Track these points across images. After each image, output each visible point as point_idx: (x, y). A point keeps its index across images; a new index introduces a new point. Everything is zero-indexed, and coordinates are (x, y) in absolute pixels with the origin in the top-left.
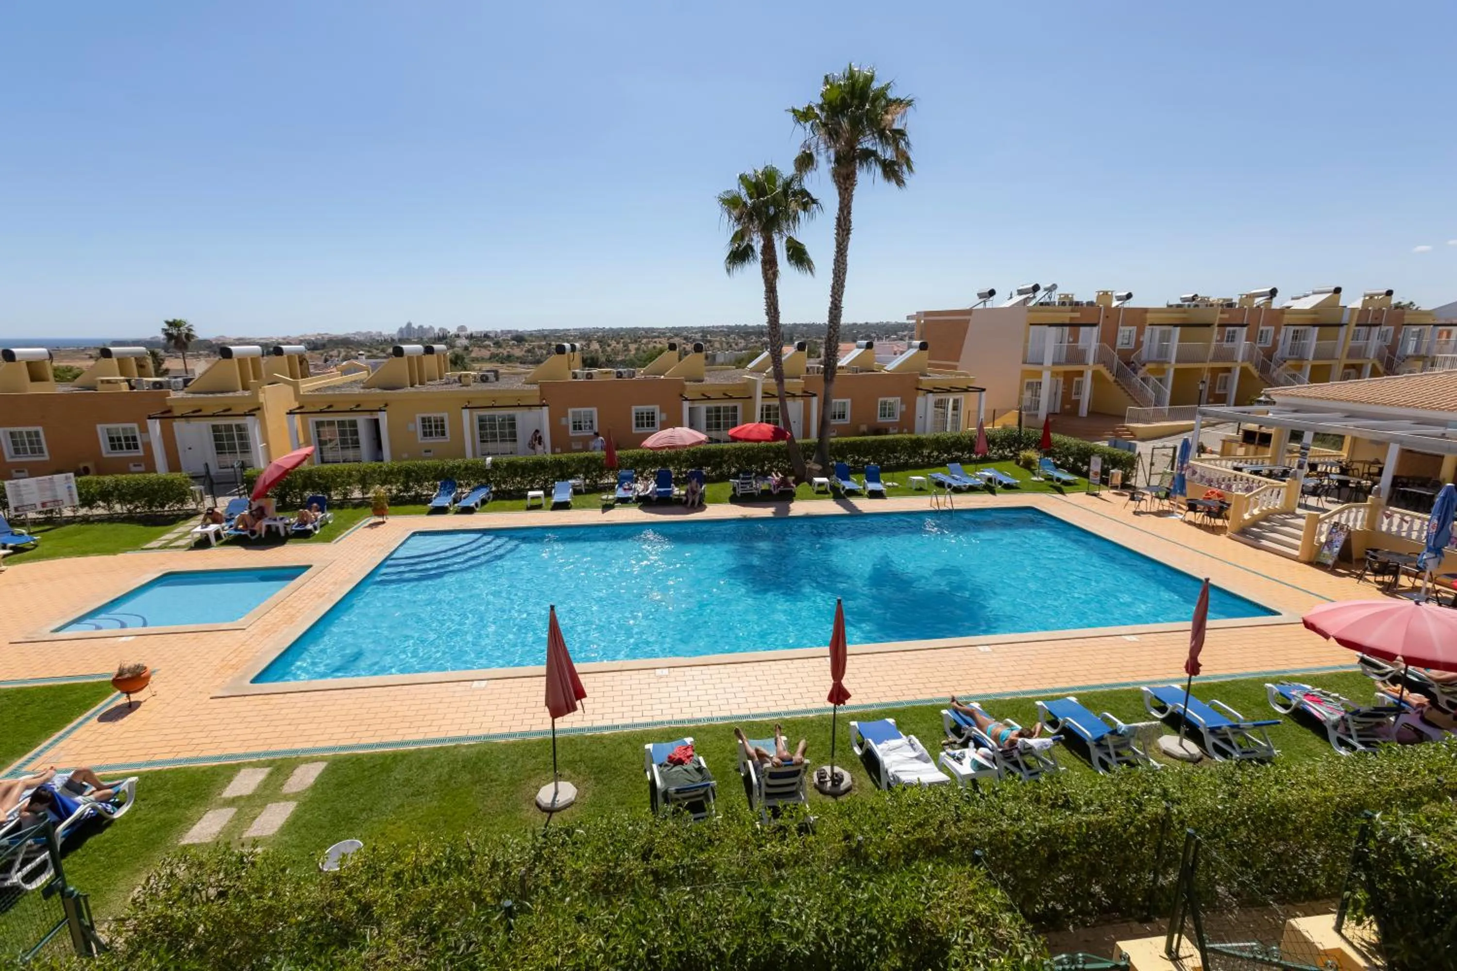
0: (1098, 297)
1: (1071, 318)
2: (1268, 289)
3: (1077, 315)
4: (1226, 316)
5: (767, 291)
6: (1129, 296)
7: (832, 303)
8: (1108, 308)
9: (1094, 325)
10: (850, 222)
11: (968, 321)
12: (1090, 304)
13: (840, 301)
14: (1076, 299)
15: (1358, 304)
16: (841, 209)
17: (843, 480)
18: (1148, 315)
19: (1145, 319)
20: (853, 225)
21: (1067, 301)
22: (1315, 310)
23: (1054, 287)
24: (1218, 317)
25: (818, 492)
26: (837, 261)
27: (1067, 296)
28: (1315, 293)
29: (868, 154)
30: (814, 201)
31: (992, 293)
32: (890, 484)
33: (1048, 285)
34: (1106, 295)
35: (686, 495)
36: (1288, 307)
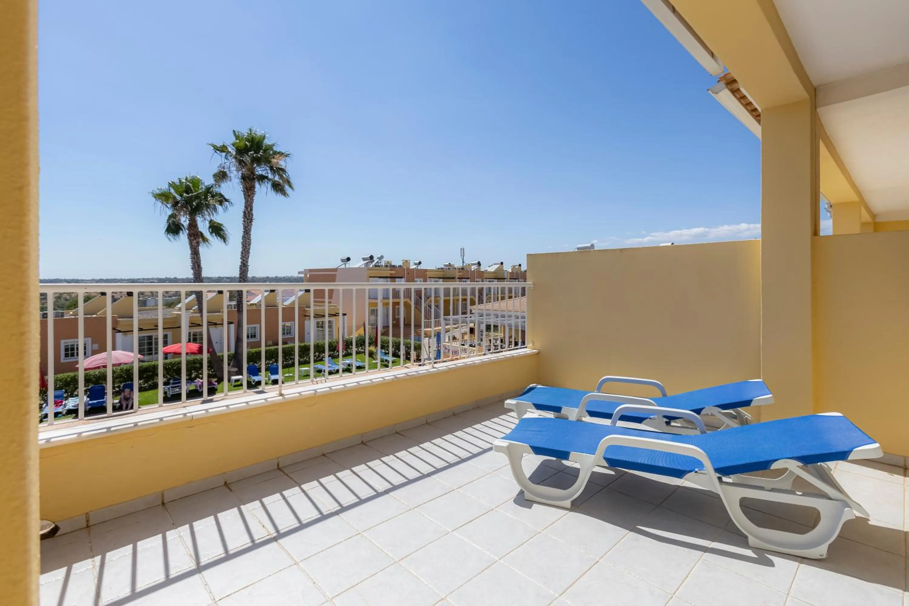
0: (403, 263)
1: (391, 274)
2: (477, 262)
3: (393, 272)
4: (461, 274)
5: (192, 254)
6: (420, 263)
7: (242, 262)
8: (408, 269)
9: (402, 277)
10: (252, 215)
11: (336, 275)
12: (400, 266)
13: (247, 262)
14: (393, 264)
15: (510, 270)
16: (246, 207)
17: (253, 375)
18: (427, 273)
19: (426, 275)
20: (255, 217)
21: (388, 265)
22: (494, 272)
23: (382, 257)
24: (457, 275)
25: (235, 386)
26: (244, 237)
27: (388, 262)
28: (495, 264)
29: (262, 178)
30: (226, 200)
31: (348, 259)
32: (287, 375)
33: (379, 256)
34: (406, 262)
35: (120, 402)
36: (486, 270)
